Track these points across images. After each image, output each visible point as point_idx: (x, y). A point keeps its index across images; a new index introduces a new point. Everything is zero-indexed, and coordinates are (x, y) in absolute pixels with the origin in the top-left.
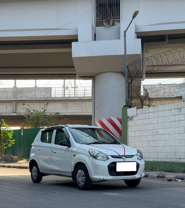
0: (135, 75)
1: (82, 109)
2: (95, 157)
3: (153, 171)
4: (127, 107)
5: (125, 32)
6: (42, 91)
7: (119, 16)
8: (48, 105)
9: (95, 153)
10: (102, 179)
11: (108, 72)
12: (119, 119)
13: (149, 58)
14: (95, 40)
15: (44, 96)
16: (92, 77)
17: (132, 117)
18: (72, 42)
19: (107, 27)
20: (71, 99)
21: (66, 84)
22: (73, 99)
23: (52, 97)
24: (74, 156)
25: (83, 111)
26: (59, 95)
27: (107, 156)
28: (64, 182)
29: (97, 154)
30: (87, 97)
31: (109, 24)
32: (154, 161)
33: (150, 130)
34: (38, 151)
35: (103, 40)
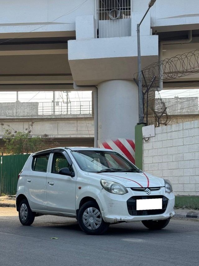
0: (151, 82)
1: (77, 130)
2: (109, 190)
3: (178, 208)
4: (142, 125)
5: (139, 26)
6: (26, 107)
7: (130, 5)
8: (33, 124)
9: (109, 184)
10: (120, 220)
11: (115, 80)
12: (129, 141)
13: (171, 59)
14: (98, 37)
15: (28, 113)
16: (93, 87)
17: (149, 138)
18: (69, 40)
19: (113, 21)
20: (63, 117)
21: (57, 98)
22: (66, 117)
23: (39, 114)
24: (80, 188)
25: (79, 132)
26: (48, 113)
27: (125, 188)
28: (64, 223)
29: (112, 185)
30: (84, 115)
31: (116, 17)
32: (179, 196)
33: (172, 155)
34: (28, 182)
35: (109, 37)
